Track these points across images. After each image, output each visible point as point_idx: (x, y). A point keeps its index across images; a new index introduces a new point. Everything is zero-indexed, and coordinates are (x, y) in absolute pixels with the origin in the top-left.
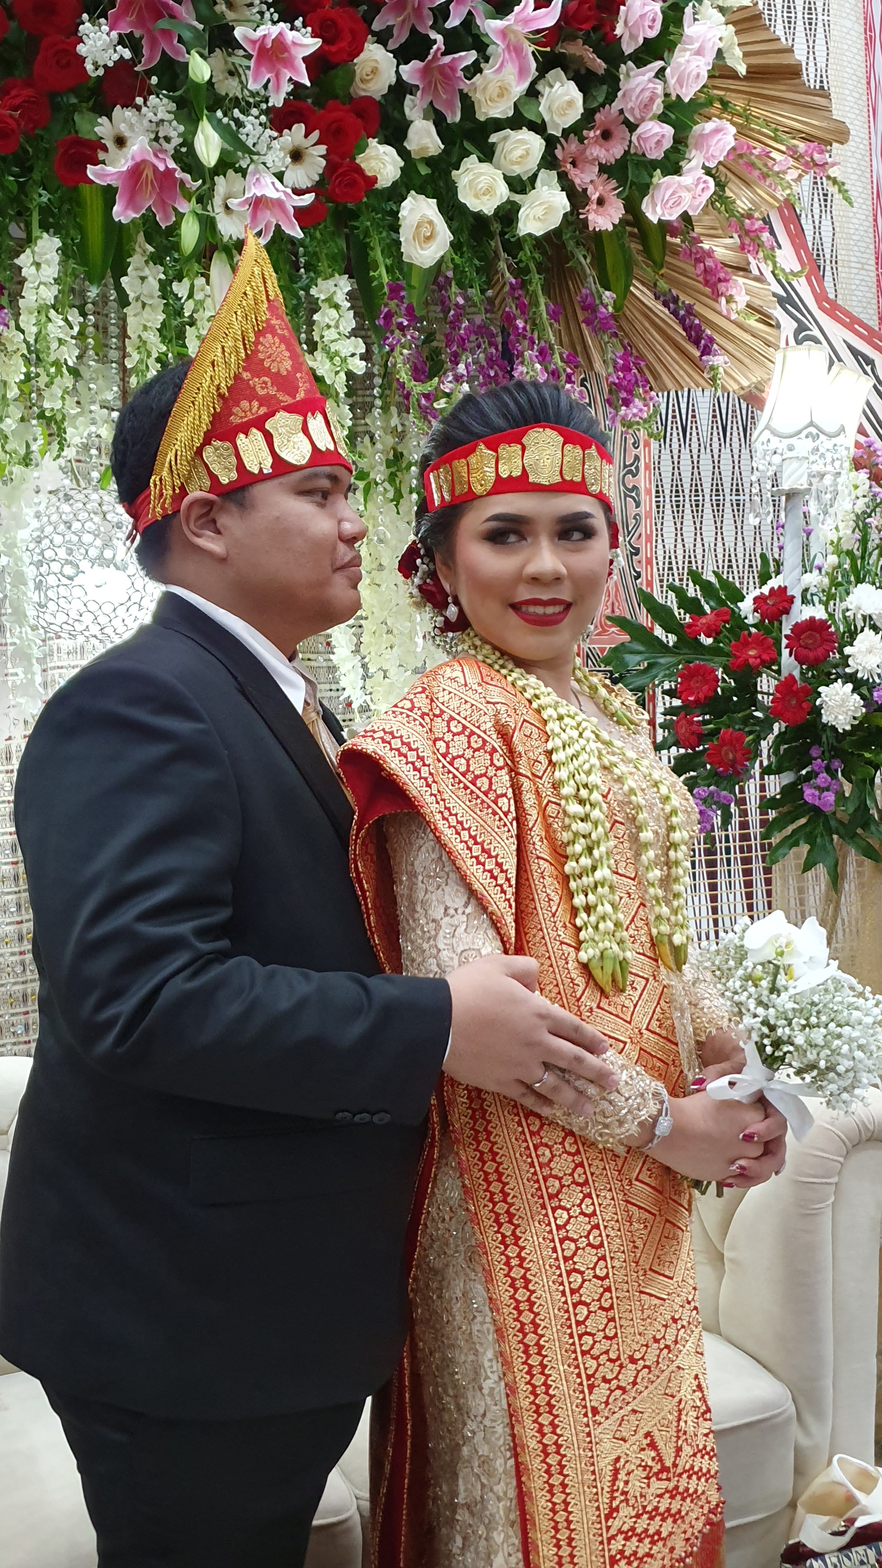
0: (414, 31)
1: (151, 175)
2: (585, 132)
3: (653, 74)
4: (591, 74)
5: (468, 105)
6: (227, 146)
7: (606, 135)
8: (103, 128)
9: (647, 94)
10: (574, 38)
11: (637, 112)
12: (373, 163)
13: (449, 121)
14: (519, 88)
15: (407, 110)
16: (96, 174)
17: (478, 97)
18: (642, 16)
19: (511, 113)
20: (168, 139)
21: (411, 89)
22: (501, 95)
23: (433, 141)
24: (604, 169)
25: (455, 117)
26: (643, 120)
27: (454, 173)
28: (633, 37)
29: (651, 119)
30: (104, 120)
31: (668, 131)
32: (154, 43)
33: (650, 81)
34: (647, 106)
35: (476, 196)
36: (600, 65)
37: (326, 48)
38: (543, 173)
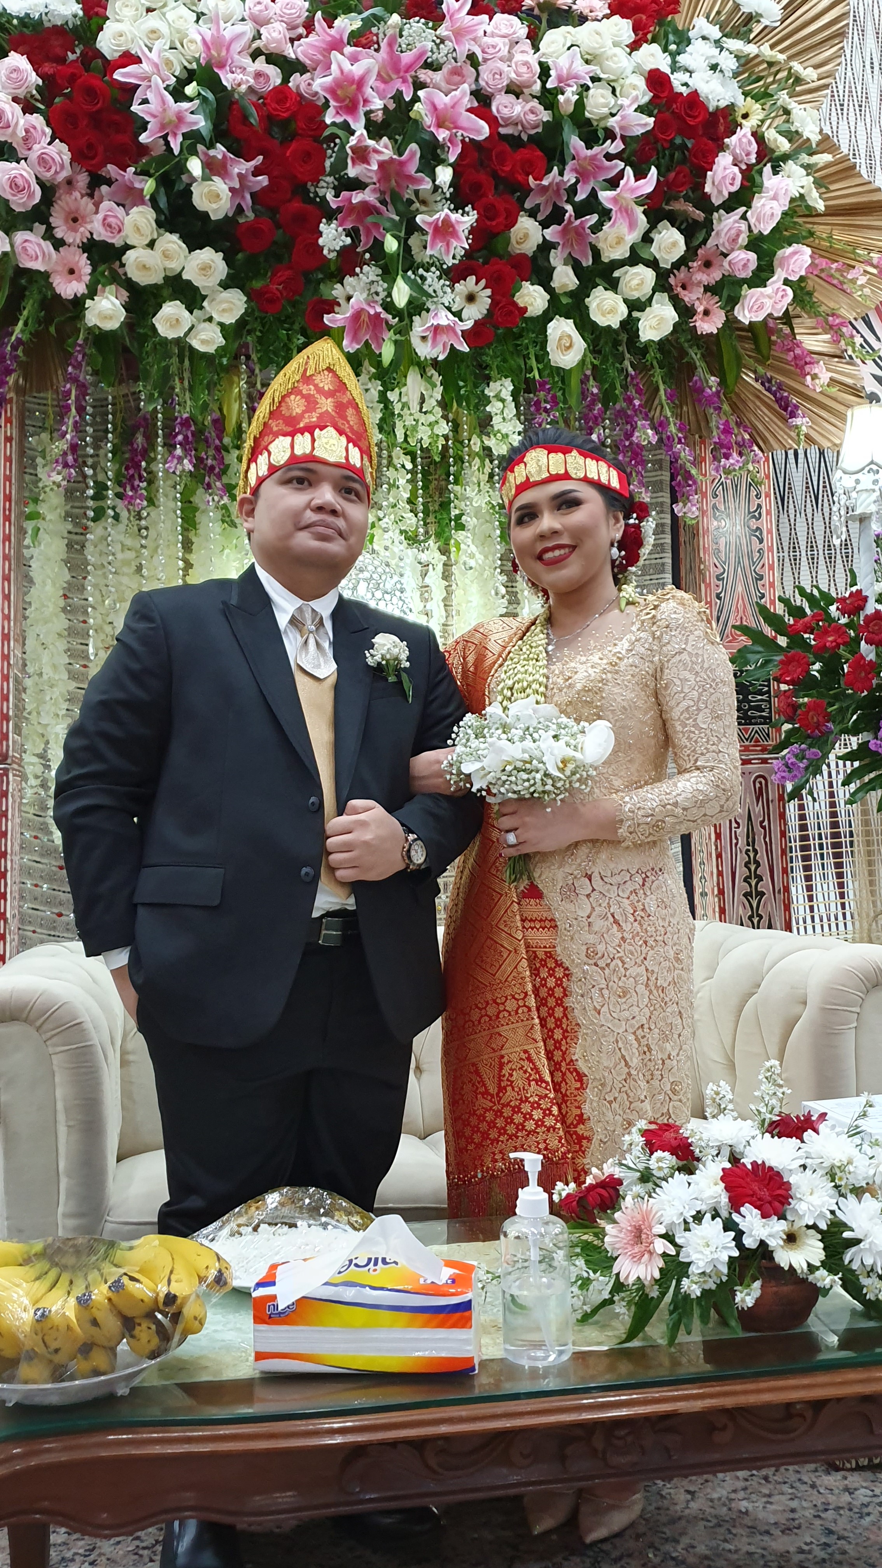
0: (555, 205)
1: (366, 319)
2: (690, 264)
3: (738, 217)
4: (695, 222)
5: (596, 253)
6: (415, 295)
7: (708, 264)
8: (338, 291)
9: (733, 232)
10: (676, 199)
11: (727, 244)
12: (527, 299)
13: (584, 265)
14: (633, 237)
15: (552, 260)
16: (330, 321)
17: (600, 245)
18: (724, 178)
19: (627, 255)
20: (377, 294)
21: (553, 246)
22: (618, 243)
23: (570, 280)
24: (707, 289)
25: (587, 262)
26: (733, 250)
27: (587, 300)
28: (720, 192)
29: (739, 249)
30: (338, 286)
31: (752, 256)
32: (368, 232)
33: (735, 222)
34: (735, 240)
35: (603, 315)
36: (699, 215)
37: (489, 223)
38: (657, 295)
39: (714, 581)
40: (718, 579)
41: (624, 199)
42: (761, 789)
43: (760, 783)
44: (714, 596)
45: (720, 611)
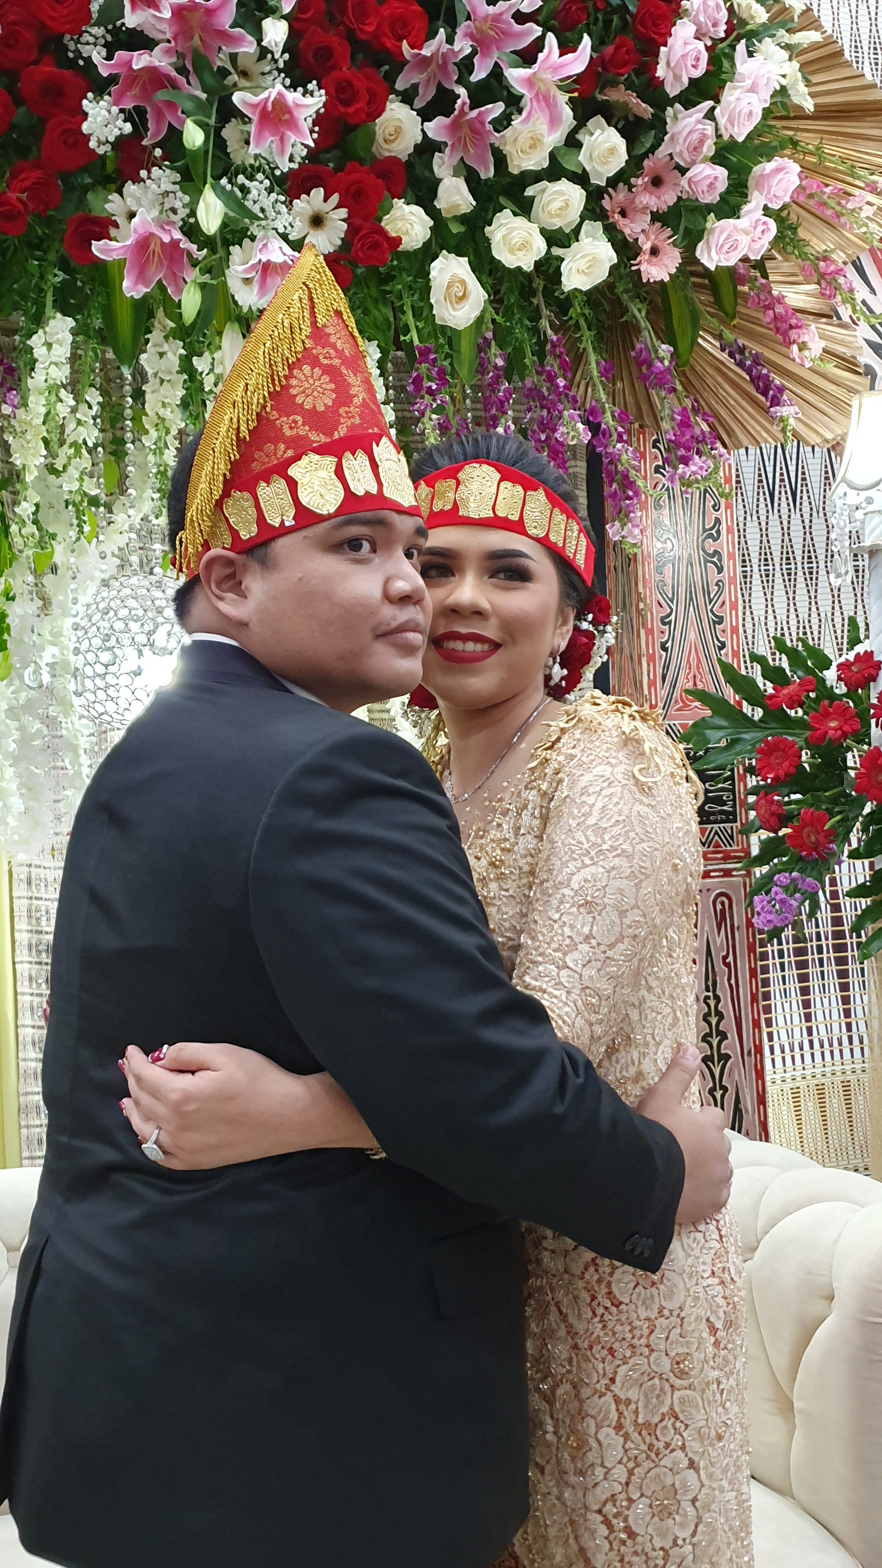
0: (440, 88)
1: (158, 249)
2: (633, 180)
3: (702, 115)
4: (639, 120)
5: (501, 160)
6: (232, 214)
7: (657, 182)
8: (114, 205)
9: (697, 136)
10: (614, 84)
11: (685, 155)
12: (400, 224)
13: (483, 176)
14: (554, 138)
15: (436, 168)
16: (102, 251)
17: (507, 149)
18: (683, 57)
19: (546, 164)
20: (174, 211)
21: (438, 147)
22: (533, 147)
23: (464, 199)
24: (656, 217)
25: (488, 172)
26: (694, 163)
27: (487, 229)
28: (677, 77)
29: (703, 162)
30: (115, 197)
31: (722, 173)
32: (159, 116)
33: (699, 122)
34: (697, 148)
35: (512, 252)
36: (646, 110)
37: (342, 109)
38: (587, 225)
39: (657, 624)
40: (664, 624)
41: (542, 80)
42: (723, 911)
43: (723, 903)
44: (658, 646)
45: (666, 667)
